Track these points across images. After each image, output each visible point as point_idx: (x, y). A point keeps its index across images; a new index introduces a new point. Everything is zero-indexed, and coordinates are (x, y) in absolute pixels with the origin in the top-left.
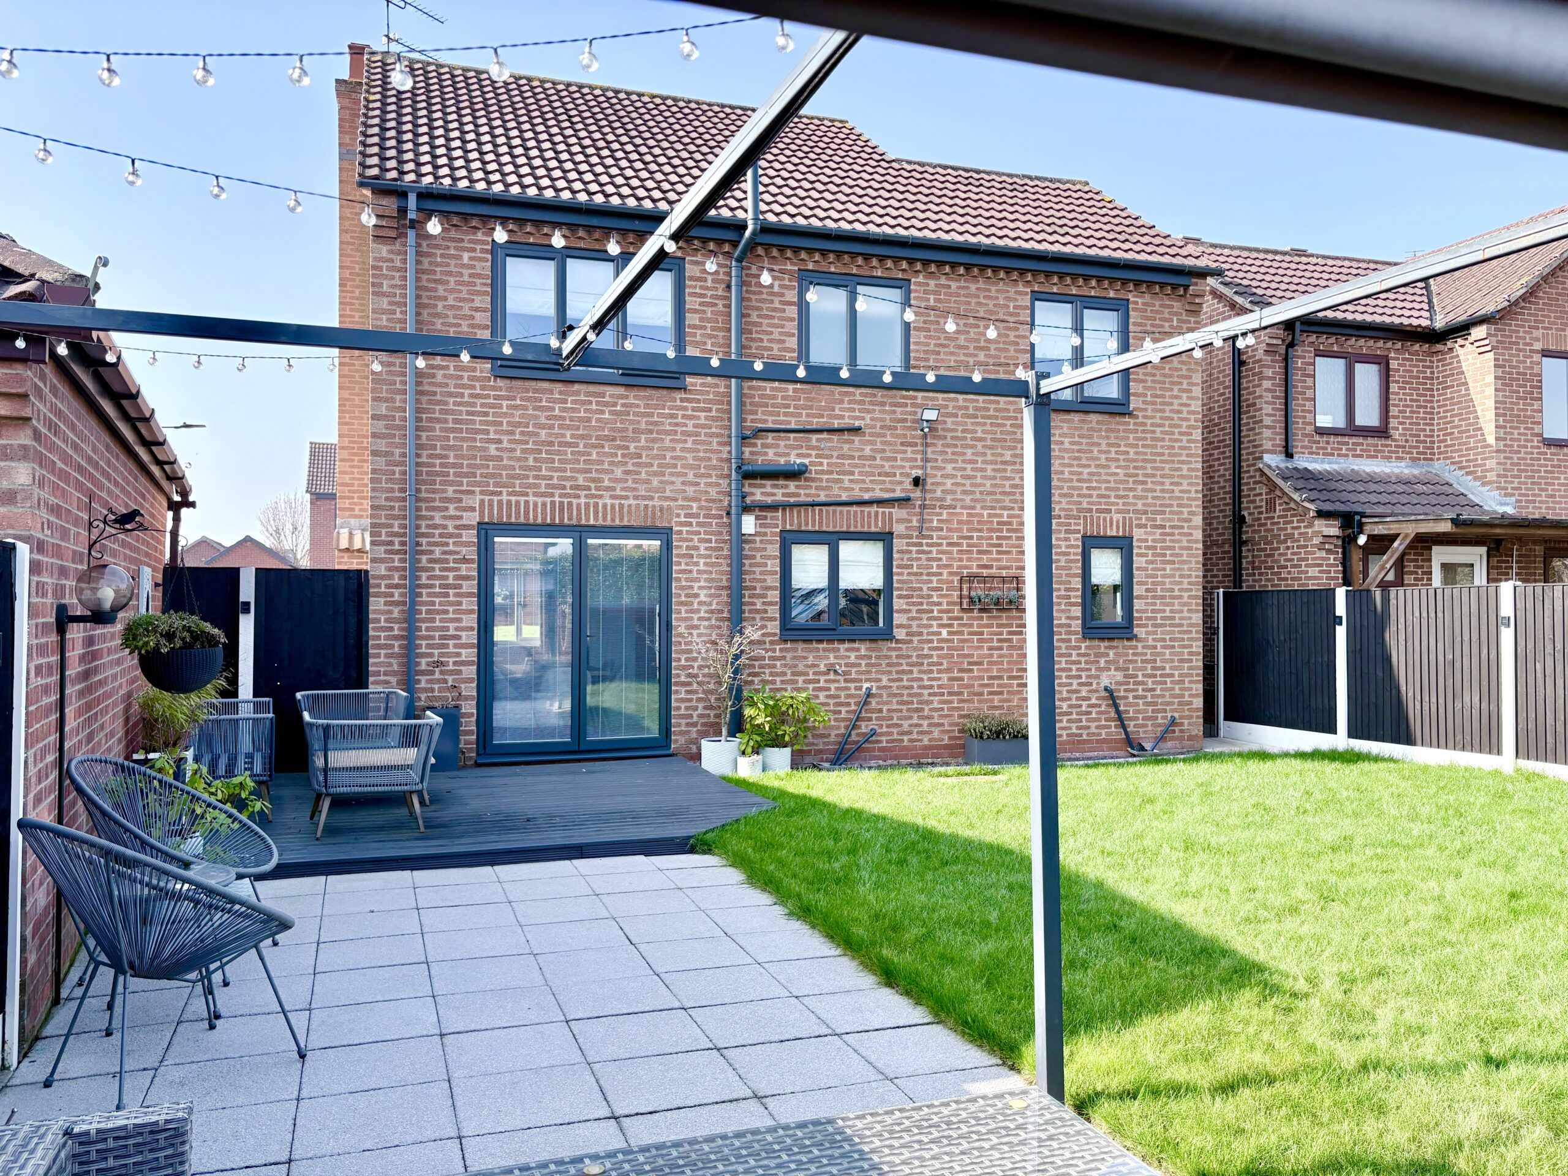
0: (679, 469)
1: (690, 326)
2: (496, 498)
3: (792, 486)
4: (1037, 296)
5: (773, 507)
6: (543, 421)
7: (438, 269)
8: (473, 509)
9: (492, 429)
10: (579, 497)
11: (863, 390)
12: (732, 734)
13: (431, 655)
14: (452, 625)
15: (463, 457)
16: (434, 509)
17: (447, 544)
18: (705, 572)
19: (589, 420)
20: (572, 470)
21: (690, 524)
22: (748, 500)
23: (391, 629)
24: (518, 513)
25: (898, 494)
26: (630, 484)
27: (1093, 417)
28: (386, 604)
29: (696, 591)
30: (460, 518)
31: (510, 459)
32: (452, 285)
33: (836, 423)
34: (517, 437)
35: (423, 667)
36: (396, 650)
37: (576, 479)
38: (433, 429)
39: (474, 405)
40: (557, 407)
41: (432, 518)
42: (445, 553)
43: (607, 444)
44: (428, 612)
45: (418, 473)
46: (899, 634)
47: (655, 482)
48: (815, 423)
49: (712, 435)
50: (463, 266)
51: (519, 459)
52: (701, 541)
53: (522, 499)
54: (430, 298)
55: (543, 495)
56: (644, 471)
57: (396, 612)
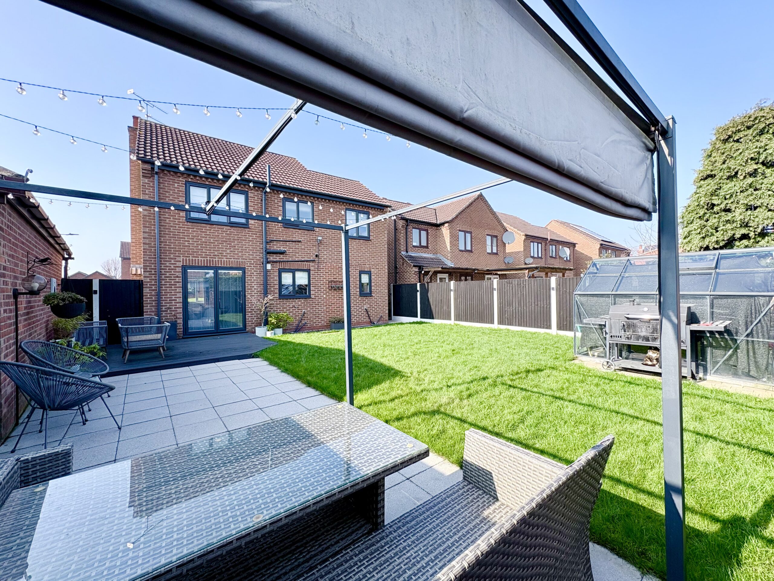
0: (247, 251)
2: (188, 258)
3: (281, 256)
4: (347, 209)
5: (276, 262)
6: (203, 235)
7: (166, 188)
8: (180, 261)
9: (186, 237)
10: (216, 258)
11: (302, 231)
12: (265, 325)
13: (166, 306)
14: (173, 297)
15: (176, 246)
16: (166, 261)
17: (171, 272)
18: (256, 280)
19: (219, 236)
20: (213, 250)
21: (251, 266)
22: (269, 260)
23: (152, 298)
24: (195, 263)
25: (312, 259)
26: (232, 255)
27: (361, 241)
28: (149, 290)
29: (253, 285)
30: (176, 264)
31: (192, 246)
32: (171, 193)
33: (294, 240)
34: (195, 240)
35: (164, 309)
36: (154, 304)
37: (215, 253)
38: (166, 237)
39: (180, 230)
40: (208, 231)
41: (166, 264)
42: (170, 274)
43: (224, 243)
44: (165, 292)
45: (160, 250)
46: (313, 296)
48: (288, 239)
49: (257, 241)
50: (175, 188)
51: (195, 247)
52: (254, 271)
53: (197, 259)
54: (163, 196)
55: (204, 257)
56: (236, 251)
57: (153, 293)
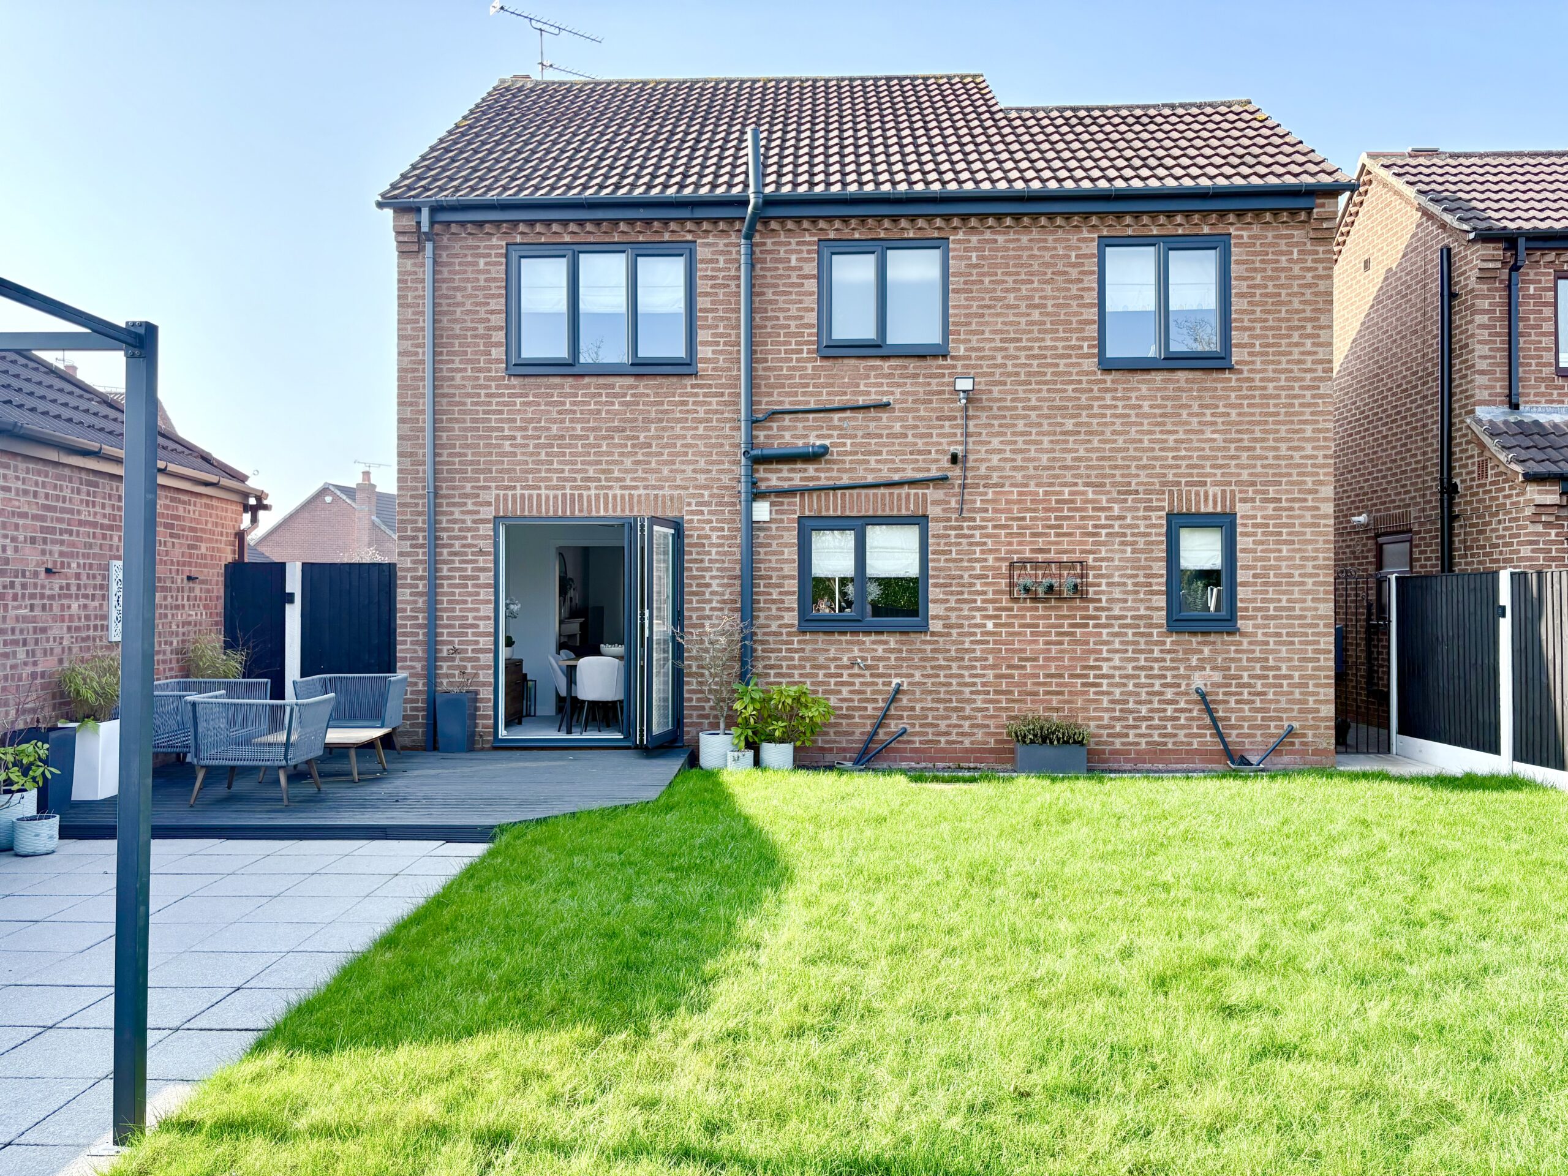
0: (690, 457)
1: (701, 310)
2: (510, 493)
3: (811, 469)
4: (1106, 242)
5: (790, 492)
6: (555, 415)
7: (457, 277)
8: (489, 504)
9: (506, 426)
10: (589, 488)
11: (893, 362)
13: (451, 643)
14: (470, 615)
15: (479, 454)
16: (454, 505)
17: (466, 538)
18: (716, 561)
19: (599, 412)
20: (583, 463)
21: (702, 513)
22: (763, 486)
23: (417, 618)
24: (531, 507)
25: (934, 473)
26: (640, 474)
27: (1181, 375)
28: (411, 594)
29: (707, 580)
30: (478, 512)
31: (523, 454)
32: (469, 291)
33: (861, 401)
34: (530, 433)
35: (445, 654)
36: (421, 637)
37: (586, 471)
38: (452, 429)
39: (489, 404)
40: (568, 400)
41: (452, 513)
42: (464, 546)
43: (616, 435)
44: (449, 602)
45: (439, 472)
46: (935, 626)
47: (665, 471)
48: (837, 401)
49: (725, 420)
50: (479, 272)
51: (532, 454)
52: (712, 529)
53: (535, 492)
54: (449, 305)
55: (554, 488)
56: (654, 460)
57: (421, 602)
